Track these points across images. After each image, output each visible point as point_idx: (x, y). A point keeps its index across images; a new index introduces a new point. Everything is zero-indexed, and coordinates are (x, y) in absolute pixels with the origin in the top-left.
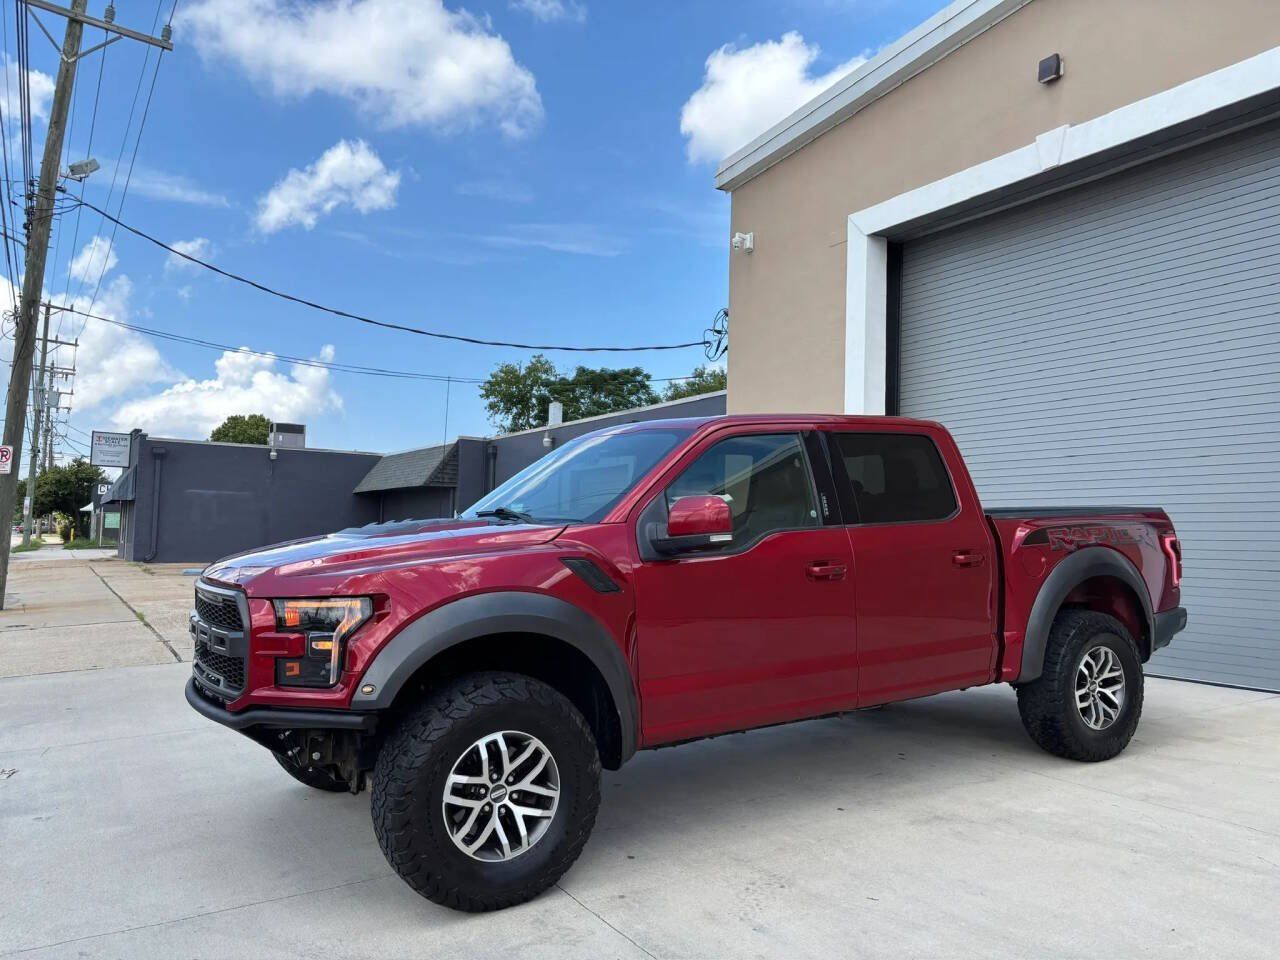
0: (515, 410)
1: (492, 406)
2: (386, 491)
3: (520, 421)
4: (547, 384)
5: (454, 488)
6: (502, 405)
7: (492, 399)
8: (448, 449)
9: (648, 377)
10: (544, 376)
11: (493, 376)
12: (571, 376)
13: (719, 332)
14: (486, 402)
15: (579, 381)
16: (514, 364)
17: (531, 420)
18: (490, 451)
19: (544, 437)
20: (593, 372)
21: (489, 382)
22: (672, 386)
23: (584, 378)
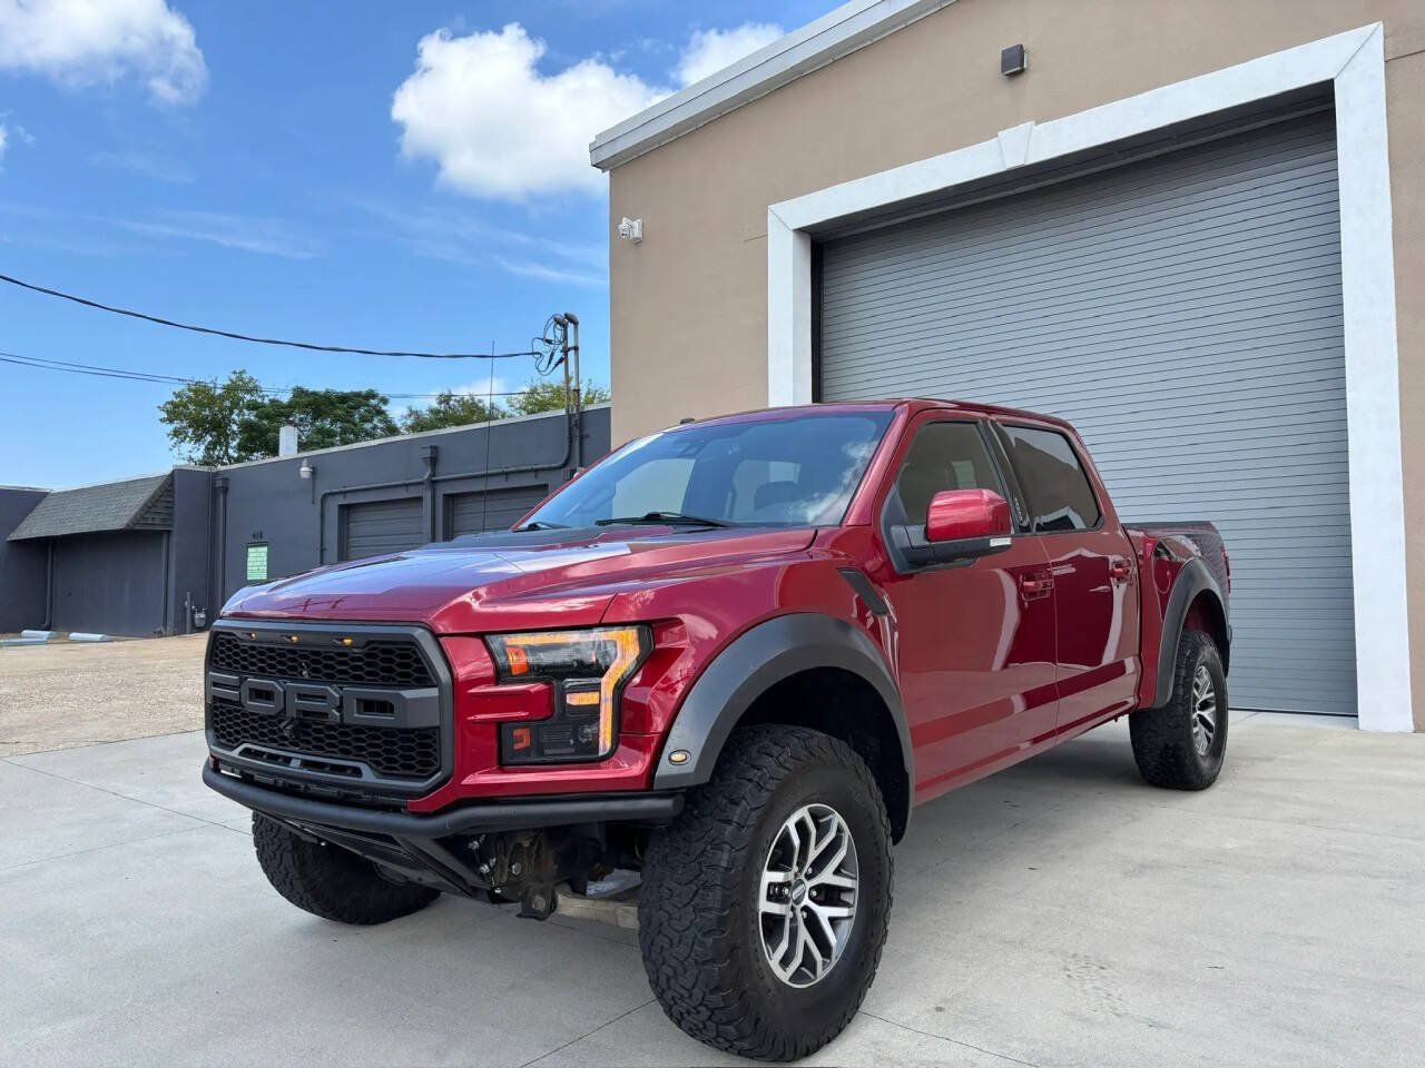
0: (209, 438)
1: (176, 433)
2: (64, 537)
3: (217, 453)
4: (253, 406)
5: (169, 531)
6: (191, 430)
7: (177, 424)
8: (160, 482)
9: (385, 401)
10: (248, 397)
11: (178, 396)
12: (285, 398)
13: (549, 342)
14: (170, 428)
15: (298, 403)
16: (207, 380)
17: (231, 451)
18: (219, 484)
19: (301, 467)
20: (314, 393)
21: (172, 403)
22: (412, 412)
23: (305, 400)
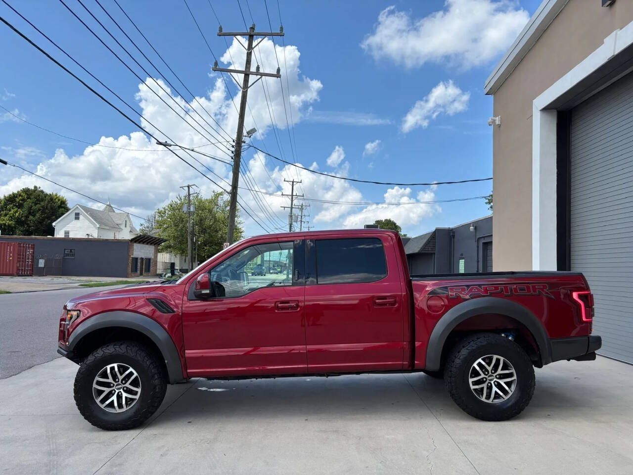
5: (434, 253)
8: (431, 234)
18: (451, 234)
19: (470, 226)
